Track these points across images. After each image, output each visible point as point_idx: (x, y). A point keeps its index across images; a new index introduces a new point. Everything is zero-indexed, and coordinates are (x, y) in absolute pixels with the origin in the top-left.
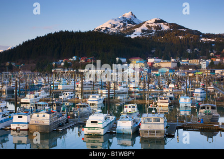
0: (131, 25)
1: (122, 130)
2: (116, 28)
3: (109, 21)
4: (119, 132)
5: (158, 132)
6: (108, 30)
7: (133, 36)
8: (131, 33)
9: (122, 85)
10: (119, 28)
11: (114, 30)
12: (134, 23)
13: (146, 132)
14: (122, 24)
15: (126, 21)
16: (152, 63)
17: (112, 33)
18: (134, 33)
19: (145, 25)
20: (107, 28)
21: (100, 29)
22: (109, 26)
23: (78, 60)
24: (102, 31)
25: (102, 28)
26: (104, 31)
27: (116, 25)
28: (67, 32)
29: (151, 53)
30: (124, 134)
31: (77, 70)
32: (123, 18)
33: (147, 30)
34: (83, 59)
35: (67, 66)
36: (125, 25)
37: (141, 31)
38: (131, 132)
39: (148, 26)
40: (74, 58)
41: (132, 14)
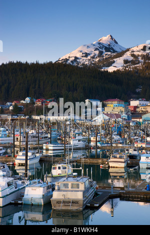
0: (109, 53)
1: (30, 200)
2: (89, 57)
3: (80, 48)
4: (26, 203)
5: (75, 202)
6: (78, 60)
7: (111, 69)
8: (110, 64)
9: (77, 138)
10: (93, 57)
11: (86, 61)
12: (114, 51)
13: (59, 202)
14: (97, 52)
15: (103, 48)
16: (136, 107)
17: (83, 64)
18: (114, 65)
19: (128, 53)
20: (76, 58)
21: (67, 60)
22: (79, 55)
23: (32, 103)
24: (69, 61)
25: (69, 57)
26: (72, 62)
27: (89, 54)
28: (19, 64)
29: (135, 93)
30: (32, 205)
31: (30, 117)
32: (99, 44)
33: (132, 61)
34: (39, 101)
35: (17, 111)
36: (101, 53)
37: (123, 62)
38: (42, 202)
39: (133, 55)
40: (28, 100)
41: (112, 38)
